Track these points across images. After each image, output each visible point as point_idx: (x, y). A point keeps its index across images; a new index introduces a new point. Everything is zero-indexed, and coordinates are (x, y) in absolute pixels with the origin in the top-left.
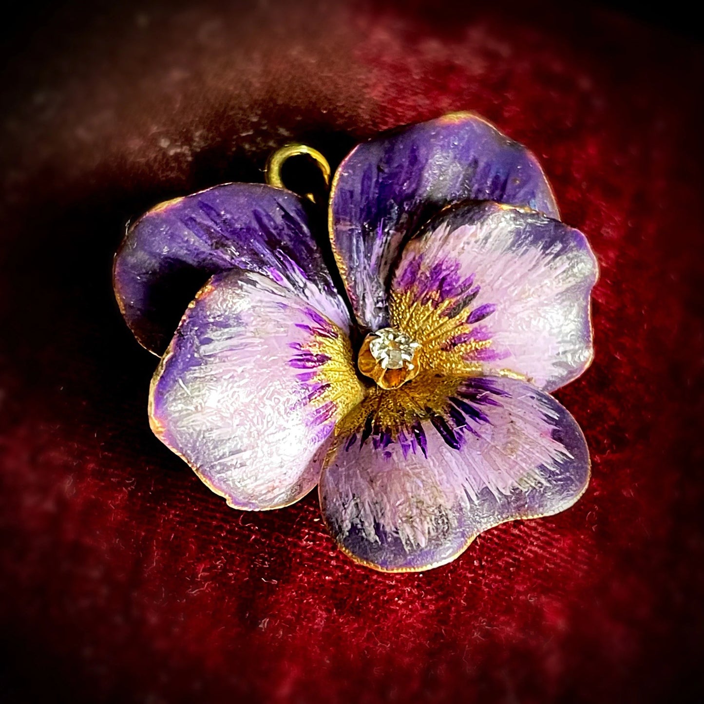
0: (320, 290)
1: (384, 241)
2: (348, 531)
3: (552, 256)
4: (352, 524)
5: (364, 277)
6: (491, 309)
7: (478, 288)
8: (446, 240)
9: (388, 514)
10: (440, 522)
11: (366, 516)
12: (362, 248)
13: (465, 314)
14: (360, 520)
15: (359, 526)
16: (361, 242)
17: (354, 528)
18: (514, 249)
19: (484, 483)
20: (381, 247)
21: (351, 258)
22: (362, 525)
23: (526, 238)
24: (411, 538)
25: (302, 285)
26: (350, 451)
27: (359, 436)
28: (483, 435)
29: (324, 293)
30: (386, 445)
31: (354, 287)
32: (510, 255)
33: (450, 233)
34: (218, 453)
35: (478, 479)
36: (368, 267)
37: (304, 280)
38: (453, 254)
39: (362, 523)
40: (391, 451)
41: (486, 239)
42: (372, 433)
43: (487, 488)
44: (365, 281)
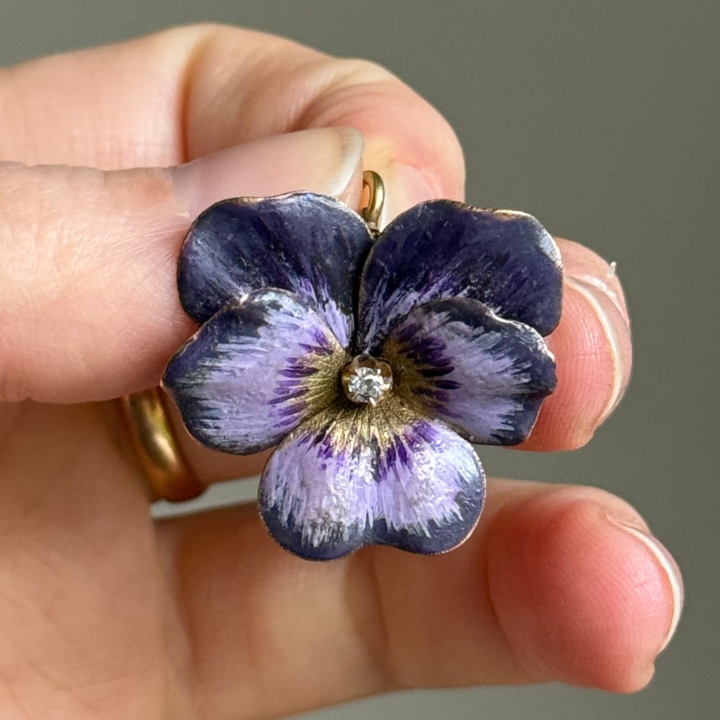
0: (338, 307)
1: (403, 293)
2: (270, 508)
3: (520, 370)
4: (275, 504)
5: (376, 312)
6: (457, 385)
7: (453, 369)
8: (443, 324)
9: (302, 512)
10: (335, 535)
11: (287, 505)
12: (384, 291)
13: (436, 378)
14: (282, 506)
15: (279, 509)
16: (385, 287)
17: (275, 508)
18: (493, 352)
19: (384, 515)
20: (398, 296)
21: (372, 294)
22: (281, 510)
23: (507, 348)
24: (309, 537)
25: (325, 299)
26: (300, 448)
27: (313, 438)
28: (402, 480)
29: (339, 310)
30: (327, 458)
31: (365, 316)
32: (488, 355)
33: (448, 321)
34: (201, 414)
35: (381, 510)
36: (382, 305)
37: (328, 296)
38: (443, 337)
39: (282, 508)
40: (327, 465)
41: (475, 337)
42: (322, 442)
43: (384, 520)
44: (376, 315)
